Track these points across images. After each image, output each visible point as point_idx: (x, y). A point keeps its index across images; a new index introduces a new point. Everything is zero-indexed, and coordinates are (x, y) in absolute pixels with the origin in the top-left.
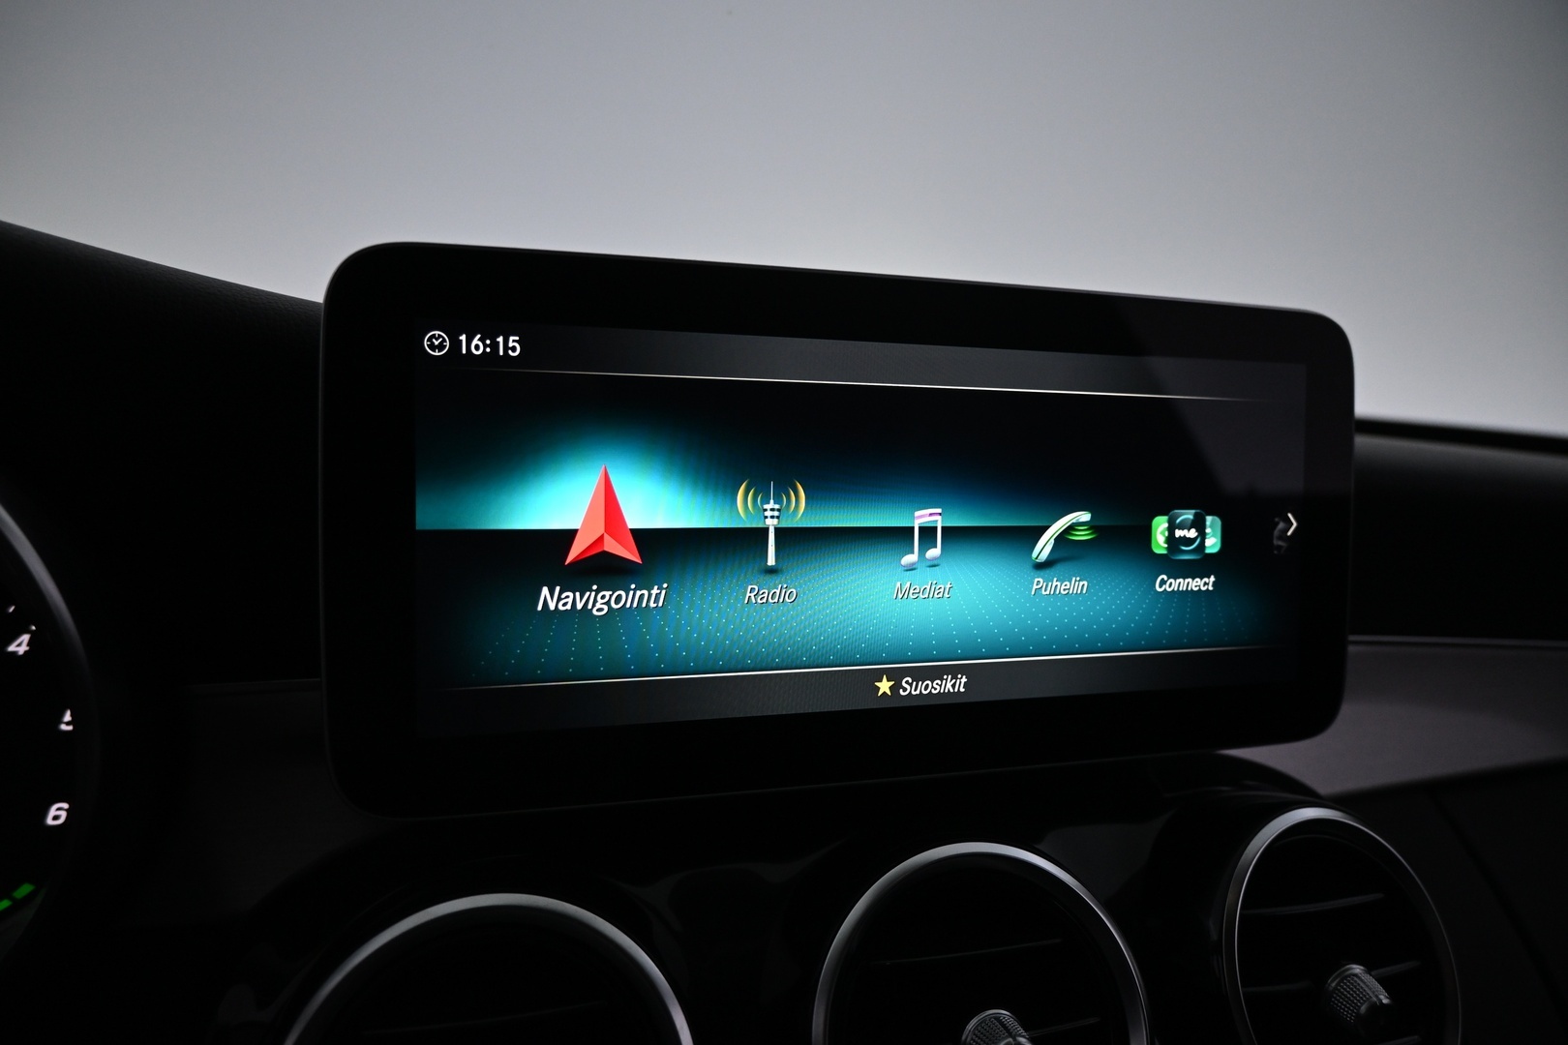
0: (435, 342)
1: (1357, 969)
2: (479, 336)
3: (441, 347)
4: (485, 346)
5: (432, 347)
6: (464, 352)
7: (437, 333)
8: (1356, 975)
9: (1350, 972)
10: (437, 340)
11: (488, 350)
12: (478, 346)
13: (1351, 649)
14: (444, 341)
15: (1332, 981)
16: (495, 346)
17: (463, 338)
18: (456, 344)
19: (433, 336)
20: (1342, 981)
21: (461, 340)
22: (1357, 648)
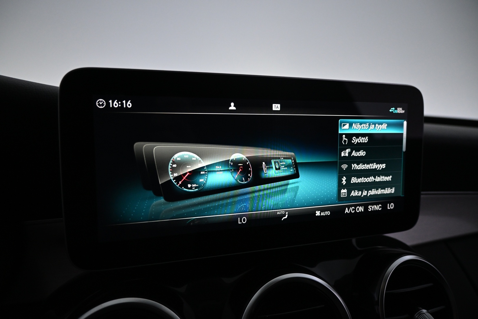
1: (424, 311)
3: (103, 105)
5: (99, 105)
6: (111, 106)
7: (101, 100)
8: (424, 313)
10: (101, 102)
12: (116, 104)
13: (422, 196)
14: (104, 102)
15: (416, 315)
16: (122, 104)
17: (111, 101)
18: (108, 104)
19: (100, 101)
20: (419, 315)
22: (424, 196)
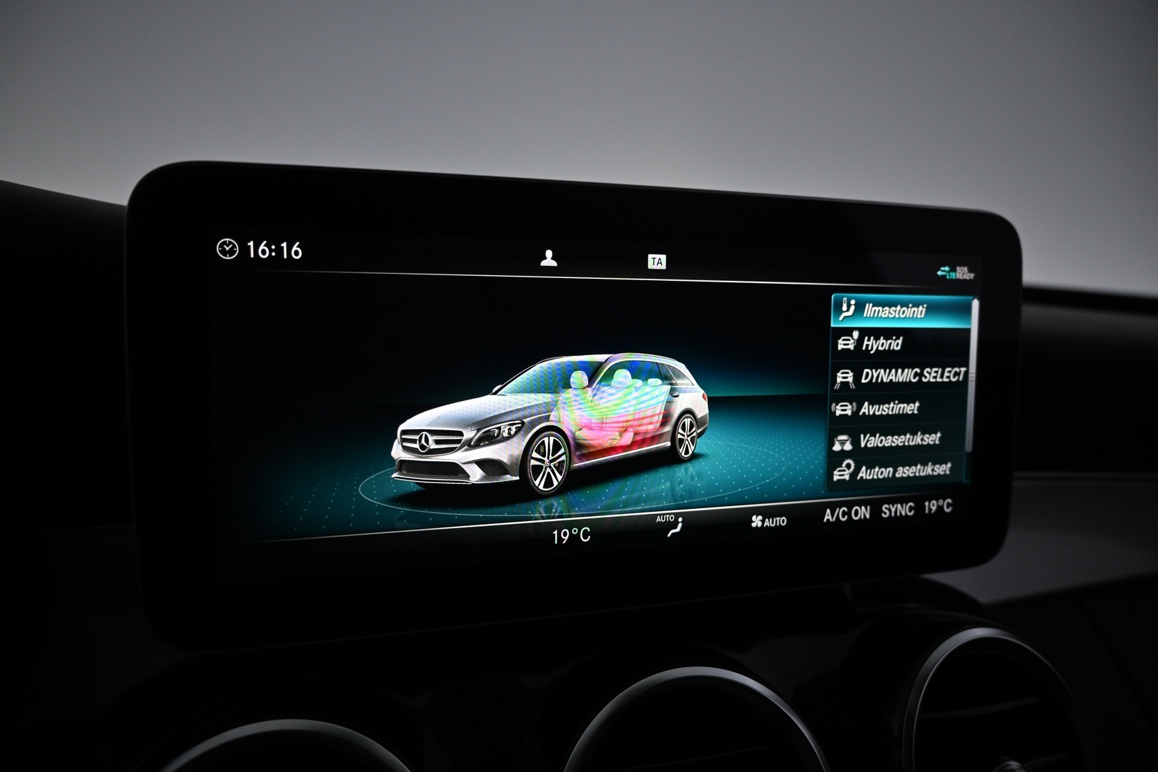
0: (226, 249)
2: (265, 242)
3: (231, 252)
4: (271, 251)
9: (1008, 768)
10: (228, 246)
11: (273, 254)
12: (264, 251)
14: (234, 246)
18: (245, 249)
19: (225, 242)
21: (250, 246)
